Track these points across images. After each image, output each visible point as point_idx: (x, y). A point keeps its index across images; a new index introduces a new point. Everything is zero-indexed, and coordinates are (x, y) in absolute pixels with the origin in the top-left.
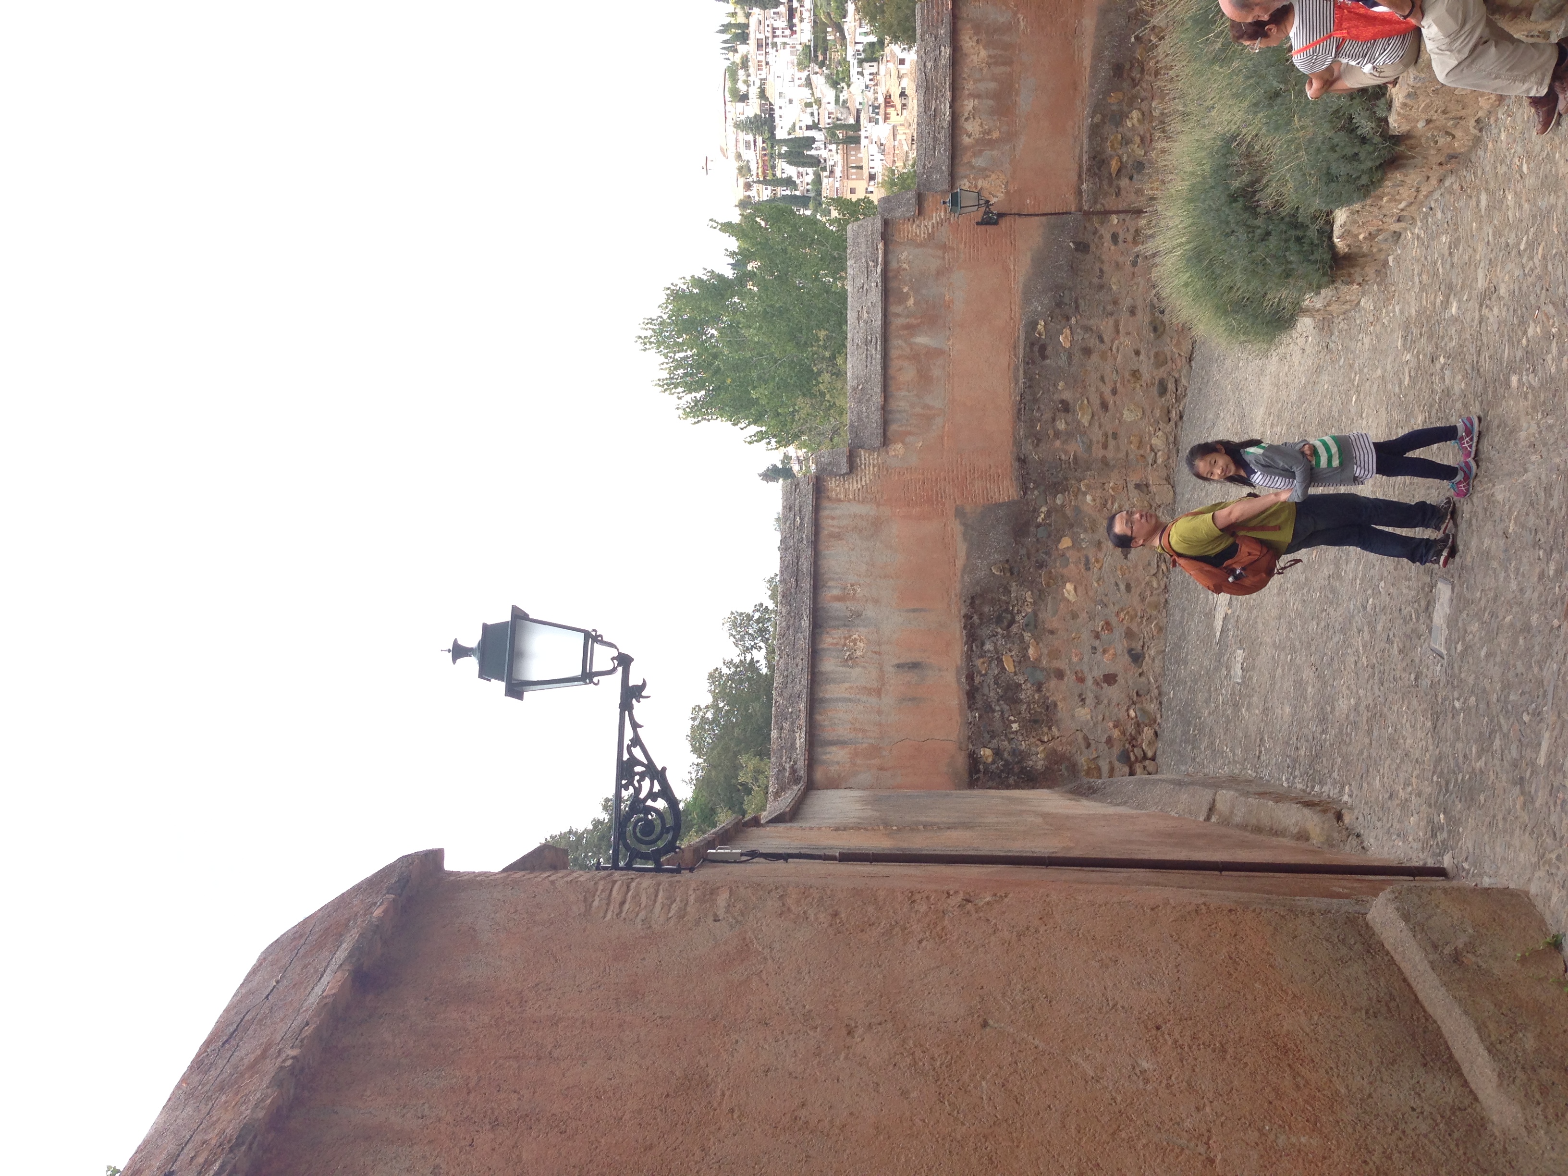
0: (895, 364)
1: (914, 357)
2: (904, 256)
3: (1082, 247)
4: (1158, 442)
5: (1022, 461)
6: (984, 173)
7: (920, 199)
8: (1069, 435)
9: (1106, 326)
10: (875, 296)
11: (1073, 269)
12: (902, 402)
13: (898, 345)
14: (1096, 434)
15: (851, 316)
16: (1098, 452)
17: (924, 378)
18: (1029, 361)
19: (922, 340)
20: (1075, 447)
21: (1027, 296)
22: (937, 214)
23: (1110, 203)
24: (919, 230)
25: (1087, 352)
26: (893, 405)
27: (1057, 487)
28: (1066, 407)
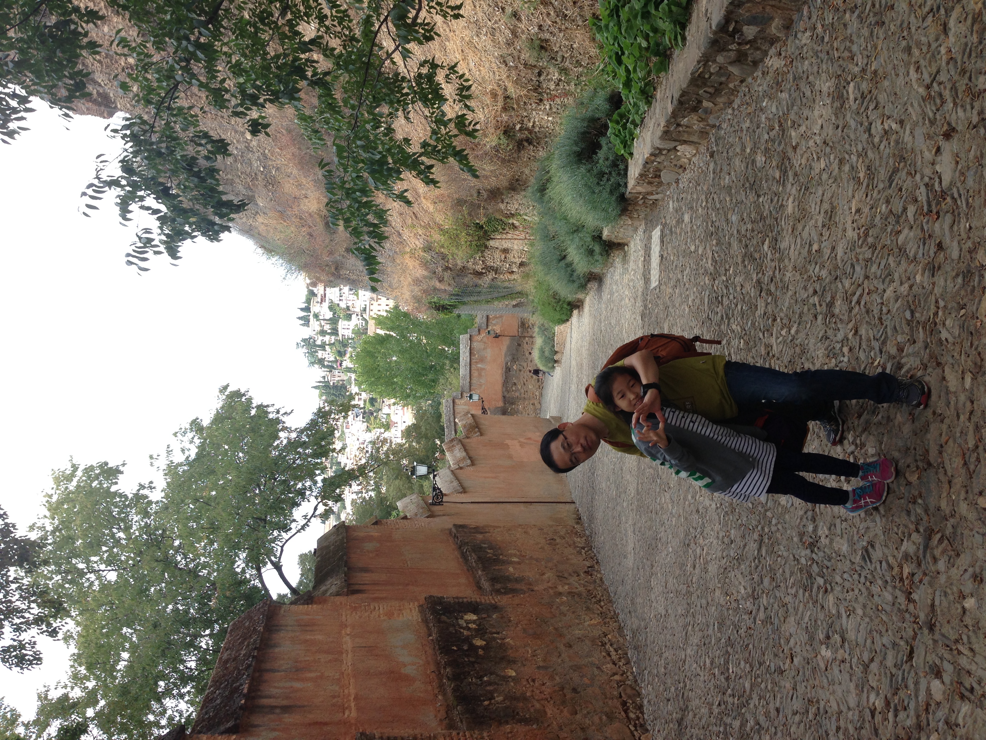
0: (473, 371)
1: (478, 370)
2: (475, 344)
3: (519, 345)
4: (537, 393)
5: (504, 397)
6: (495, 325)
7: (479, 330)
8: (516, 391)
9: (525, 365)
10: (468, 354)
11: (517, 350)
12: (474, 381)
13: (473, 366)
14: (522, 391)
15: (461, 359)
16: (523, 395)
17: (480, 375)
18: (506, 372)
19: (479, 366)
20: (517, 394)
21: (505, 357)
22: (483, 335)
23: (526, 334)
24: (479, 338)
25: (520, 371)
26: (473, 381)
27: (513, 404)
28: (515, 384)
